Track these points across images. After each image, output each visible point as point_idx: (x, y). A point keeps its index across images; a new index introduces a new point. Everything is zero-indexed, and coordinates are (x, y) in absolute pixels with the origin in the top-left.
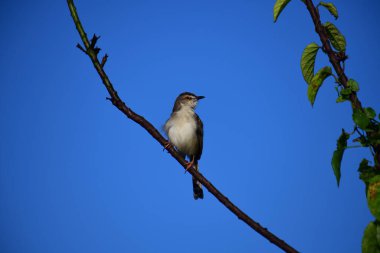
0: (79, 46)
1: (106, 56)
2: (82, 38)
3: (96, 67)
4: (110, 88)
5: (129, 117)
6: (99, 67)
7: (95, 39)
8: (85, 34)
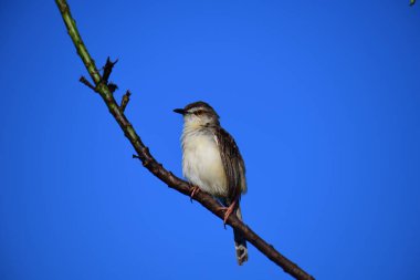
0: (83, 80)
1: (128, 94)
2: (87, 68)
3: (112, 111)
4: (136, 142)
5: (171, 185)
6: (117, 111)
7: (109, 67)
8: (92, 61)
